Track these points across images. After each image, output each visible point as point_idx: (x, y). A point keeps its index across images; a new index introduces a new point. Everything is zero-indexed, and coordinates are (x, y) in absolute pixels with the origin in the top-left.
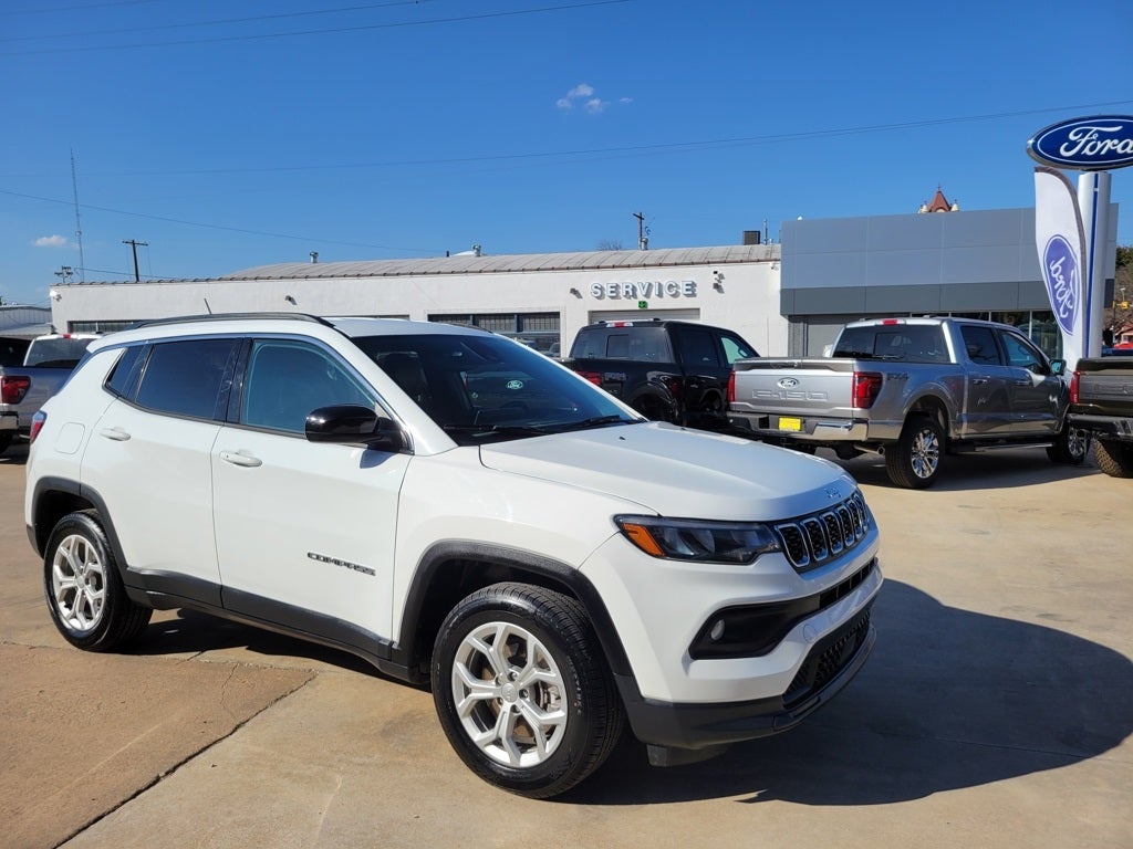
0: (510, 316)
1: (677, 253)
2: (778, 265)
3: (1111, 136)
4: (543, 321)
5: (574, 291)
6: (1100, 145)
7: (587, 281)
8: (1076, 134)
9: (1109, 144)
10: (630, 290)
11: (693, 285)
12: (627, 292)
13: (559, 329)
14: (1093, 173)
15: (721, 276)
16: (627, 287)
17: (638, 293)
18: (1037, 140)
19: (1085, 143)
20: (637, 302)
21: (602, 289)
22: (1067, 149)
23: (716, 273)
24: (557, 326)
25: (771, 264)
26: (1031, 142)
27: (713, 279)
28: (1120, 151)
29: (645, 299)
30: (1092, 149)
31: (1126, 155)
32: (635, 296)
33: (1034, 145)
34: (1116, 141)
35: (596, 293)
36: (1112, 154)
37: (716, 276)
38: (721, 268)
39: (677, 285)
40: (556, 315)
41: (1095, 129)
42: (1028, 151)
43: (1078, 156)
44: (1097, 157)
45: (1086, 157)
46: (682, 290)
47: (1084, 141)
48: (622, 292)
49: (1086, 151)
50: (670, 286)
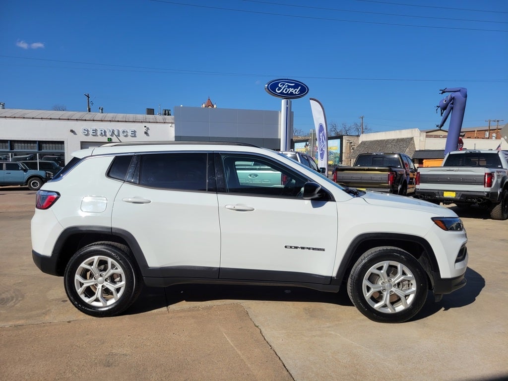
0: (34, 142)
1: (120, 116)
2: (174, 125)
3: (292, 87)
4: (54, 145)
5: (72, 131)
6: (288, 90)
7: (79, 127)
8: (281, 85)
9: (291, 90)
10: (103, 132)
11: (135, 132)
12: (101, 133)
13: (64, 149)
14: (286, 100)
15: (148, 129)
16: (101, 131)
17: (107, 134)
18: (268, 85)
19: (283, 88)
20: (107, 138)
21: (88, 131)
22: (278, 90)
23: (145, 127)
24: (63, 148)
25: (170, 124)
26: (266, 86)
27: (144, 129)
28: (294, 93)
29: (111, 137)
30: (286, 91)
31: (296, 94)
32: (105, 135)
33: (268, 87)
34: (293, 89)
35: (84, 132)
36: (292, 93)
37: (145, 128)
38: (148, 125)
39: (127, 132)
40: (62, 143)
41: (287, 84)
42: (265, 89)
43: (282, 93)
44: (287, 94)
45: (284, 94)
46: (129, 134)
47: (283, 87)
48: (99, 133)
49: (284, 91)
50: (124, 132)
